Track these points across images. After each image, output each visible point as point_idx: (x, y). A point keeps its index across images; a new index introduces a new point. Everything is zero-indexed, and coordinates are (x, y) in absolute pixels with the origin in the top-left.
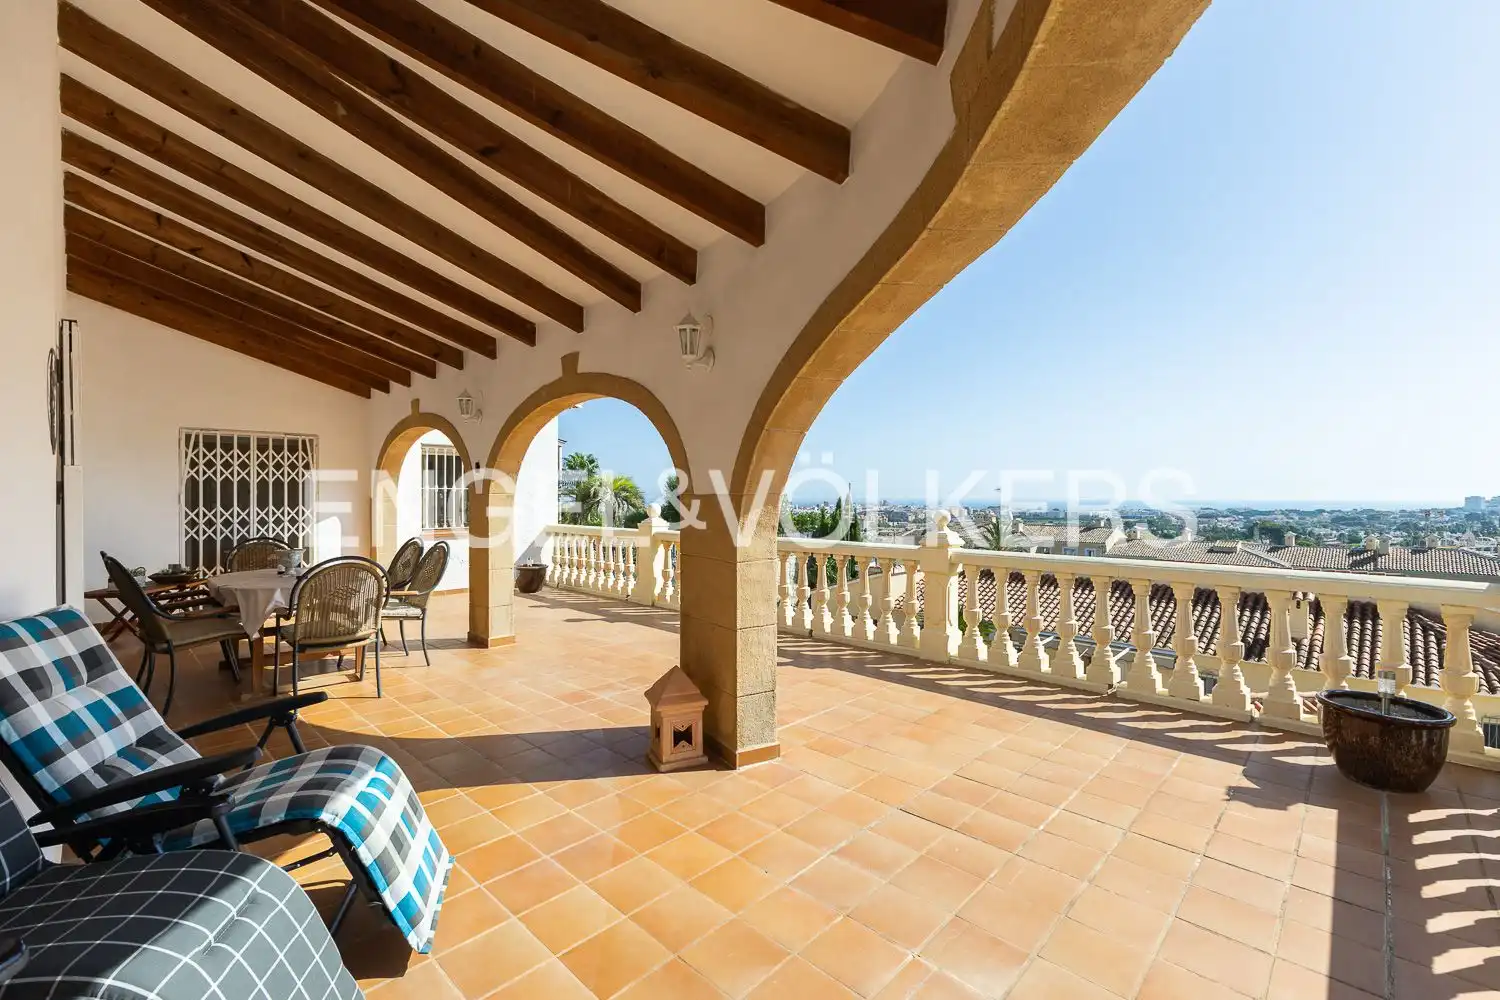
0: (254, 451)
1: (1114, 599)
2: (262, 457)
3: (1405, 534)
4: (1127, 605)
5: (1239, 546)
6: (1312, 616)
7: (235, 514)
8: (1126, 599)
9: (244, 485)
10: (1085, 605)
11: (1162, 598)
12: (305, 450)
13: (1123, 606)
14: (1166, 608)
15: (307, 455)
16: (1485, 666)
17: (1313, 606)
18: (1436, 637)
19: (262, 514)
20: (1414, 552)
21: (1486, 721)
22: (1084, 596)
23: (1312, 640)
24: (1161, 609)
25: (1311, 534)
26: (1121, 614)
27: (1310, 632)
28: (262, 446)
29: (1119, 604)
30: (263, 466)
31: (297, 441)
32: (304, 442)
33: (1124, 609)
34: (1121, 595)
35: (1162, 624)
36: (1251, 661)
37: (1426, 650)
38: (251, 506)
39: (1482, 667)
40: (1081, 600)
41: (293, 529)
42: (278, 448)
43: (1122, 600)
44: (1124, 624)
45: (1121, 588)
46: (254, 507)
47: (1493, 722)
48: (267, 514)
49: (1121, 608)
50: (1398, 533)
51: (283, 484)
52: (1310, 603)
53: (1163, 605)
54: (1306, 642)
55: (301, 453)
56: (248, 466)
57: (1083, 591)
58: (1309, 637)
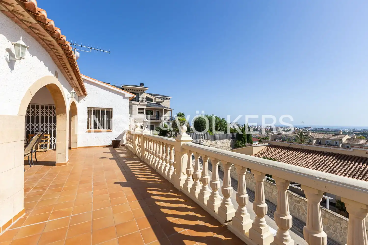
0: (40, 109)
1: (333, 159)
2: (43, 110)
4: (338, 162)
7: (35, 125)
8: (337, 160)
9: (37, 117)
10: (321, 161)
11: (353, 160)
12: (54, 108)
13: (336, 162)
14: (355, 164)
15: (54, 110)
19: (42, 125)
22: (321, 157)
24: (352, 164)
26: (335, 165)
28: (42, 108)
29: (335, 161)
30: (43, 113)
31: (52, 106)
32: (54, 106)
33: (337, 163)
34: (336, 158)
35: (352, 170)
38: (39, 123)
40: (319, 159)
41: (51, 129)
42: (47, 108)
44: (335, 169)
45: (336, 156)
46: (40, 123)
48: (43, 125)
49: (335, 163)
51: (48, 117)
53: (353, 163)
55: (53, 109)
56: (39, 113)
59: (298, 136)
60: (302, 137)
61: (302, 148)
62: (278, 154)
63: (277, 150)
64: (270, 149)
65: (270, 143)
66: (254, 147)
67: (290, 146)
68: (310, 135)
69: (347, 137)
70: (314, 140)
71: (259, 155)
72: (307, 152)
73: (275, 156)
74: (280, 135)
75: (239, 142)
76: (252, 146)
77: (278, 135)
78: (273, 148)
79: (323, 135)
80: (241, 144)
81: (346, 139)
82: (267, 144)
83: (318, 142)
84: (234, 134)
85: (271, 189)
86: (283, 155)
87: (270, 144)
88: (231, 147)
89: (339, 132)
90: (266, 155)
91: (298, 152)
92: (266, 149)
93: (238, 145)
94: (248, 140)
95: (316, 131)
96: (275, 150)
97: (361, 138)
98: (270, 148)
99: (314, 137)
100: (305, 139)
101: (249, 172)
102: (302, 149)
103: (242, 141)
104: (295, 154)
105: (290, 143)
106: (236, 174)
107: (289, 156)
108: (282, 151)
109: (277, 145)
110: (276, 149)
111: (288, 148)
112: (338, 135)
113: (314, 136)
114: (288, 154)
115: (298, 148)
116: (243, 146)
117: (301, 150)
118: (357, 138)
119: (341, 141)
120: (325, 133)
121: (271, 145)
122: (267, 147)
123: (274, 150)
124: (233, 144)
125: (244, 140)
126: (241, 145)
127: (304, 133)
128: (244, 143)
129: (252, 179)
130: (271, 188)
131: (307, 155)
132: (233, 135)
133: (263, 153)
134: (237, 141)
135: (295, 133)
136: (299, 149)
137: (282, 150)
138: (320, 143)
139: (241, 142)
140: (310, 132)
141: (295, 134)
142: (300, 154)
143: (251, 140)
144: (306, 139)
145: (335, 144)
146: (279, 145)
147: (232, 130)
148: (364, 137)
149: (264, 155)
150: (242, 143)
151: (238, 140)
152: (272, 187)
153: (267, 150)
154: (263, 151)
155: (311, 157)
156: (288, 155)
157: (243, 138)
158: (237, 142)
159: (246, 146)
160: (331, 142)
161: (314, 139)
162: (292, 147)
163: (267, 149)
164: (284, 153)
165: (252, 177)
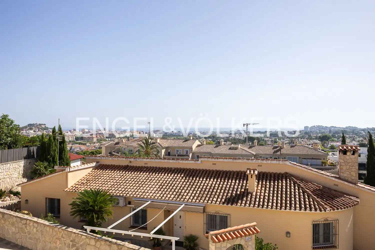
1: (181, 178)
3: (289, 139)
4: (186, 180)
5: (239, 146)
6: (257, 181)
8: (186, 178)
10: (168, 182)
11: (201, 176)
14: (202, 181)
16: (313, 199)
17: (258, 176)
18: (298, 187)
20: (292, 147)
21: (314, 223)
22: (168, 177)
23: (256, 192)
25: (263, 140)
26: (183, 186)
27: (256, 188)
29: (183, 180)
33: (185, 183)
34: (184, 175)
35: (200, 189)
36: (234, 206)
37: (295, 193)
39: (313, 200)
40: (166, 179)
43: (184, 178)
44: (183, 191)
45: (184, 172)
47: (316, 223)
49: (183, 182)
50: (287, 139)
52: (256, 175)
54: (254, 194)
57: (168, 174)
58: (255, 191)
59: (143, 145)
60: (147, 146)
61: (146, 165)
62: (112, 179)
63: (110, 174)
64: (99, 173)
65: (99, 162)
66: (70, 172)
67: (130, 164)
68: (158, 143)
69: (197, 143)
70: (163, 150)
71: (80, 186)
72: (151, 171)
73: (107, 184)
74: (118, 145)
75: (41, 166)
76: (66, 171)
77: (115, 145)
78: (103, 170)
79: (173, 142)
80: (45, 168)
81: (196, 145)
82: (94, 164)
83: (167, 153)
84: (32, 149)
85: (98, 249)
86: (118, 181)
87: (99, 164)
88: (24, 177)
89: (190, 137)
90: (92, 184)
91: (140, 173)
92: (91, 175)
93: (40, 171)
94: (61, 158)
95: (166, 136)
96: (107, 174)
97: (210, 144)
98: (99, 171)
99: (162, 145)
100: (151, 149)
101: (58, 226)
102: (145, 167)
103: (49, 163)
104: (136, 176)
105: (129, 159)
106: (30, 236)
107: (127, 182)
108: (117, 174)
109: (110, 164)
110: (109, 172)
111: (126, 168)
112: (188, 140)
113: (163, 143)
114: (126, 178)
115: (140, 166)
116: (51, 172)
117: (145, 169)
118: (206, 144)
119: (191, 148)
120: (176, 138)
121: (101, 165)
122: (94, 170)
123: (105, 173)
124: (30, 171)
125: (54, 158)
126: (47, 170)
127: (150, 140)
128: (52, 165)
129: (63, 239)
130: (96, 247)
131: (152, 176)
132: (29, 151)
133: (86, 181)
134: (37, 164)
135: (139, 141)
136: (142, 167)
137: (118, 172)
138: (169, 154)
139: (46, 164)
140: (158, 138)
141: (139, 143)
142: (142, 176)
143: (67, 160)
144: (153, 150)
145: (185, 153)
146: (113, 164)
147: (28, 140)
148: (212, 142)
149: (88, 185)
150: (49, 165)
151: (39, 161)
152: (98, 244)
153: (94, 175)
154: (88, 178)
155: (156, 179)
156: (126, 180)
157: (51, 156)
158: (37, 166)
159: (55, 171)
160: (181, 153)
161: (163, 148)
162: (132, 164)
163: (94, 173)
164: (120, 176)
165: (62, 235)
